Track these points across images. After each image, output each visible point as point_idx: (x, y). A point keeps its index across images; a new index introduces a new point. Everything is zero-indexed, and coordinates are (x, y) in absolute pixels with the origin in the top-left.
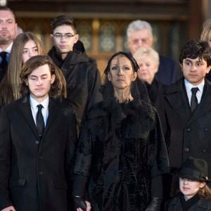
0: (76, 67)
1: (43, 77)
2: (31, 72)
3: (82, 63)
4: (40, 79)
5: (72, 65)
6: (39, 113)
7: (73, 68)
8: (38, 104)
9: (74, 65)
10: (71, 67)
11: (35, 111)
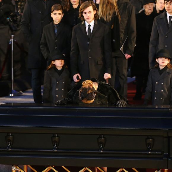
0: (122, 5)
1: (90, 12)
2: (83, 11)
3: (125, 3)
4: (88, 13)
5: (120, 4)
6: (89, 29)
7: (121, 6)
8: (89, 24)
9: (121, 4)
10: (120, 5)
11: (87, 28)
